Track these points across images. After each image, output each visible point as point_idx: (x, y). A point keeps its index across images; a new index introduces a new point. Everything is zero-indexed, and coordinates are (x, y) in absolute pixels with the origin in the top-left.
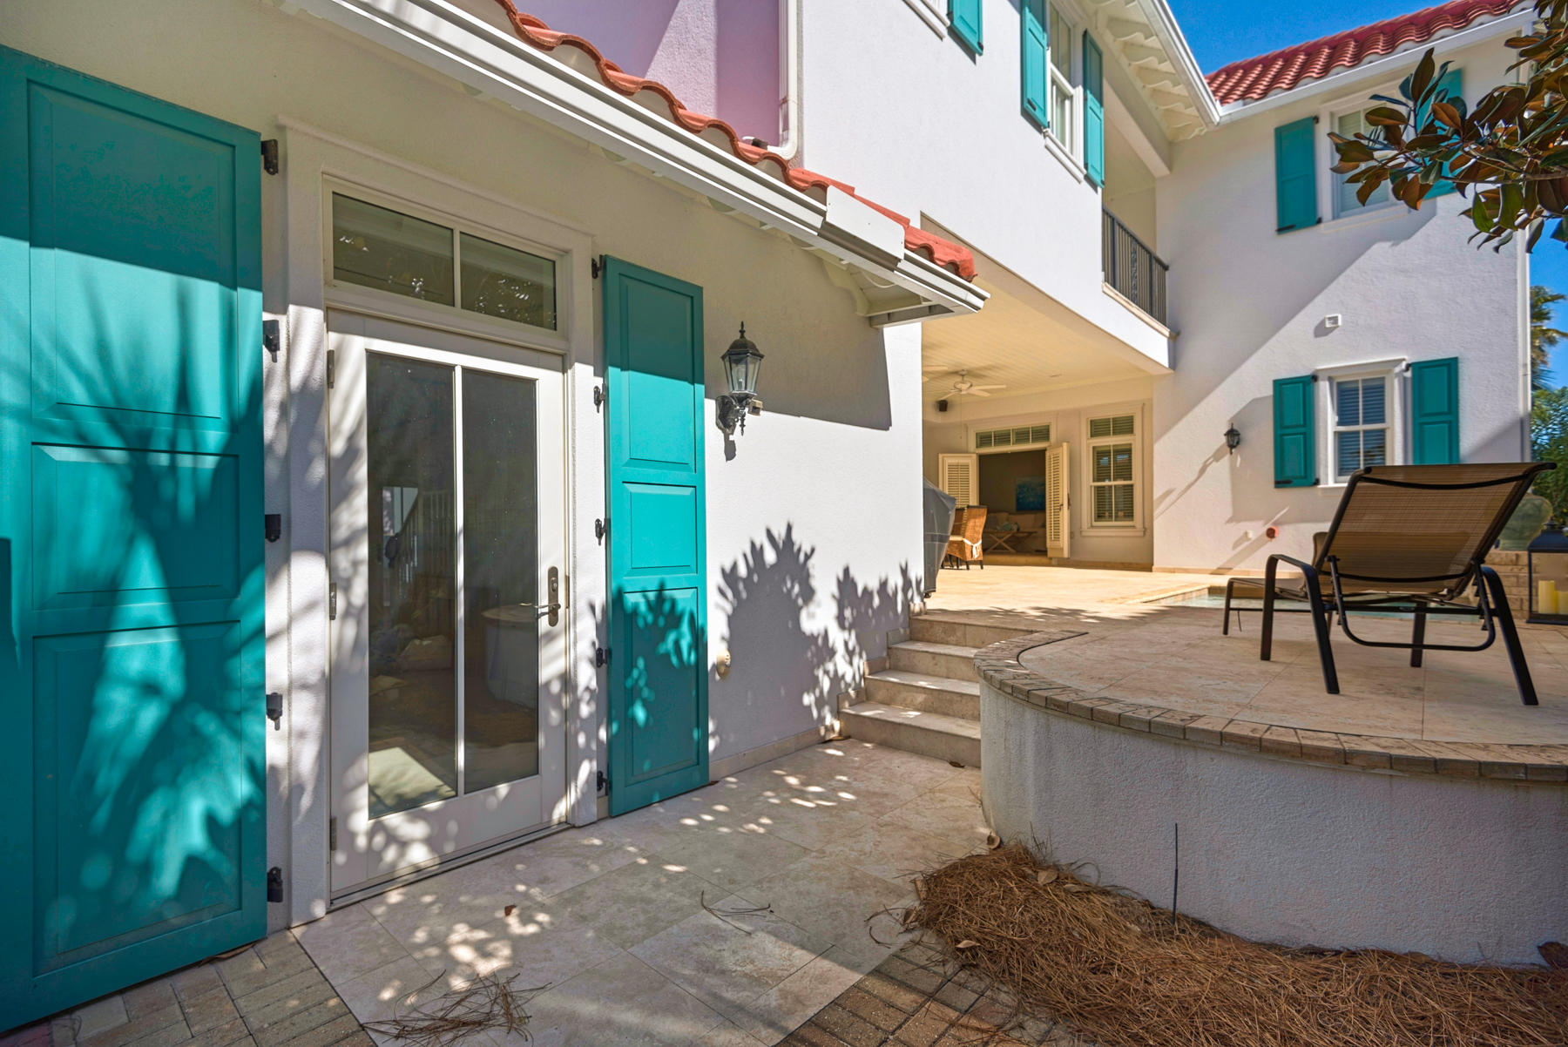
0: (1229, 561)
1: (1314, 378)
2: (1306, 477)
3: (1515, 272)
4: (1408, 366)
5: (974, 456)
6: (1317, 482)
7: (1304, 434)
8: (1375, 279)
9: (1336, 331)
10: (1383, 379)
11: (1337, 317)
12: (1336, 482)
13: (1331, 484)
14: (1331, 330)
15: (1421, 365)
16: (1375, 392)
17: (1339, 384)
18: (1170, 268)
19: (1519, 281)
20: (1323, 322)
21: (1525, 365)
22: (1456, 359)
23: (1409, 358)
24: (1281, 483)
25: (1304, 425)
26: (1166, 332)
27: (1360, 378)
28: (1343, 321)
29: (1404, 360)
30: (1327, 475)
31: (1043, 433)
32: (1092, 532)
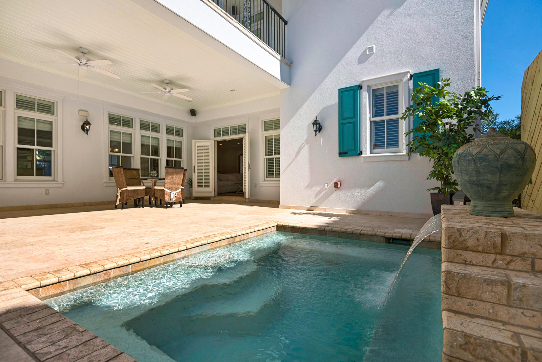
0: (315, 203)
1: (360, 87)
2: (355, 150)
3: (473, 10)
4: (411, 76)
5: (213, 141)
6: (361, 153)
7: (354, 123)
8: (393, 21)
9: (372, 57)
10: (397, 86)
11: (373, 47)
12: (371, 153)
13: (368, 154)
14: (370, 55)
15: (418, 75)
16: (393, 95)
17: (374, 91)
18: (288, 23)
19: (475, 17)
20: (365, 51)
21: (479, 73)
22: (438, 70)
23: (412, 72)
24: (342, 154)
25: (354, 117)
26: (279, 57)
27: (385, 86)
28: (376, 50)
29: (409, 72)
30: (366, 148)
31: (242, 129)
32: (265, 184)
